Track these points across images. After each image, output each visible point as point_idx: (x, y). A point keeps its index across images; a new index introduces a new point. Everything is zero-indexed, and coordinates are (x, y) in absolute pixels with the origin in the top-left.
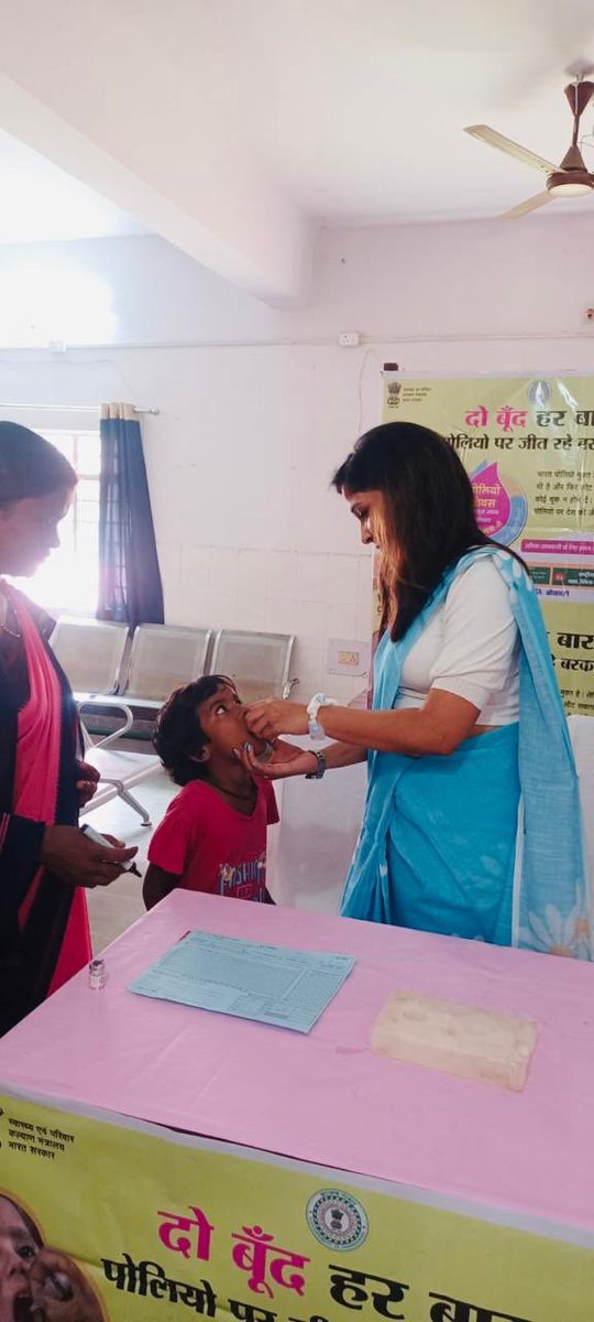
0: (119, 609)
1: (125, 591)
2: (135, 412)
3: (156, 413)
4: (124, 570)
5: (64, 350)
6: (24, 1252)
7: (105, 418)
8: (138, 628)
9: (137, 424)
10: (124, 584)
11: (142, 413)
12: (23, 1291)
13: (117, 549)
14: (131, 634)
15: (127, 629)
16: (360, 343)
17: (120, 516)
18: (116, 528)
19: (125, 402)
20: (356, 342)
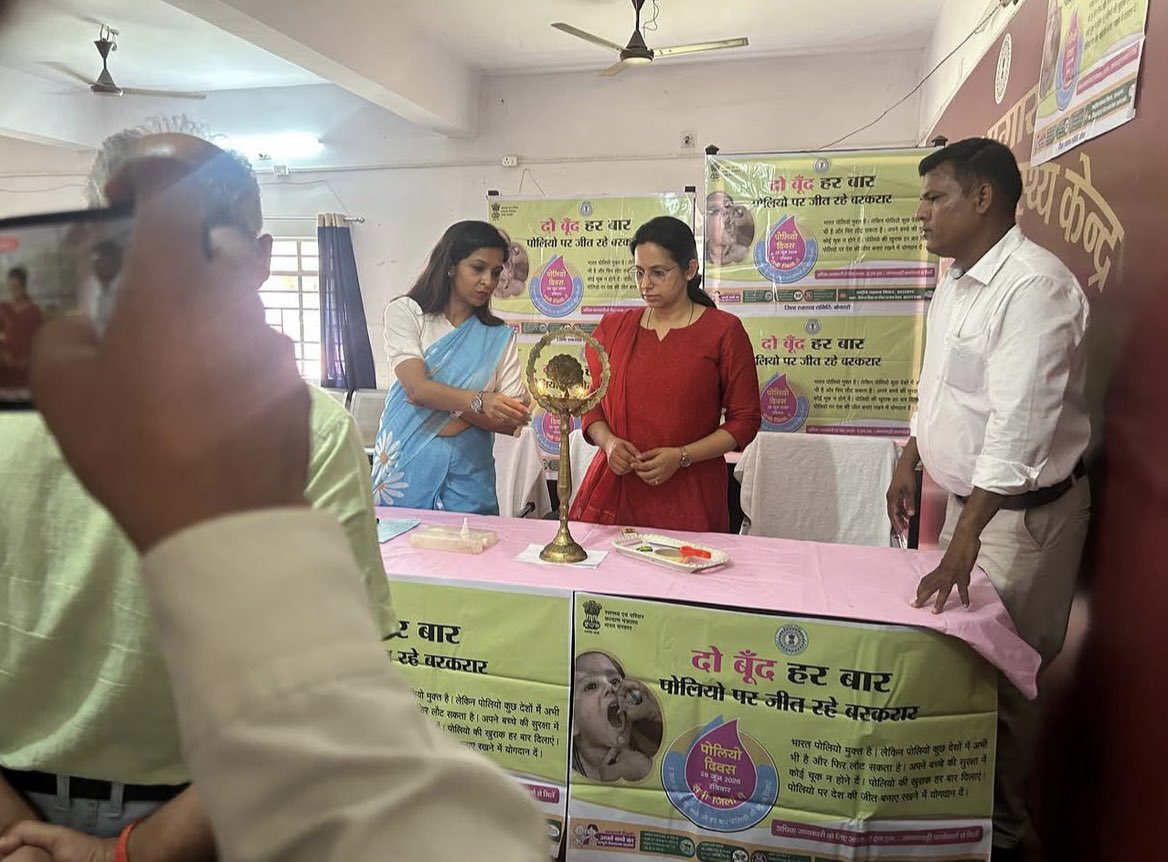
0: (340, 379)
1: (343, 364)
2: (345, 220)
3: (363, 221)
4: (342, 346)
5: (287, 173)
6: (614, 682)
7: (321, 225)
8: (355, 393)
9: (348, 229)
10: (343, 358)
11: (352, 221)
12: (613, 703)
13: (335, 330)
14: (349, 398)
15: (346, 394)
16: (518, 164)
17: (337, 303)
18: (333, 313)
19: (336, 212)
20: (515, 163)
